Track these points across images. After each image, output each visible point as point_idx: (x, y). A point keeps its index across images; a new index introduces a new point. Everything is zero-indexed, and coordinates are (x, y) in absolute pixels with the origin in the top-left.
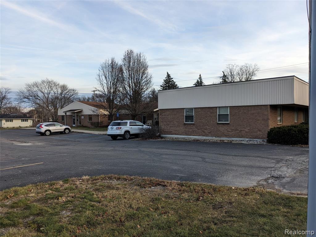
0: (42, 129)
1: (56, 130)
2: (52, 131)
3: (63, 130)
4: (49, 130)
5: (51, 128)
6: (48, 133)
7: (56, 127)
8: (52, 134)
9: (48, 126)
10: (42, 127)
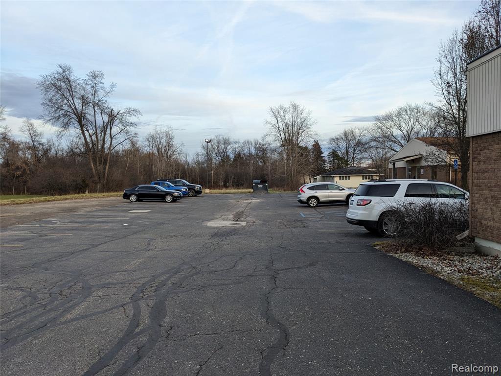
0: (303, 194)
1: (329, 197)
2: (322, 199)
3: (344, 198)
4: (316, 198)
5: (320, 194)
6: (313, 202)
7: (329, 191)
8: (321, 204)
9: (313, 190)
10: (303, 192)
